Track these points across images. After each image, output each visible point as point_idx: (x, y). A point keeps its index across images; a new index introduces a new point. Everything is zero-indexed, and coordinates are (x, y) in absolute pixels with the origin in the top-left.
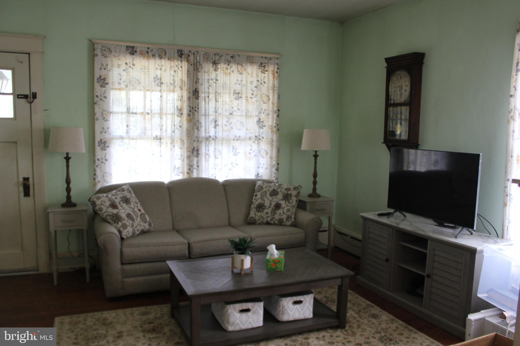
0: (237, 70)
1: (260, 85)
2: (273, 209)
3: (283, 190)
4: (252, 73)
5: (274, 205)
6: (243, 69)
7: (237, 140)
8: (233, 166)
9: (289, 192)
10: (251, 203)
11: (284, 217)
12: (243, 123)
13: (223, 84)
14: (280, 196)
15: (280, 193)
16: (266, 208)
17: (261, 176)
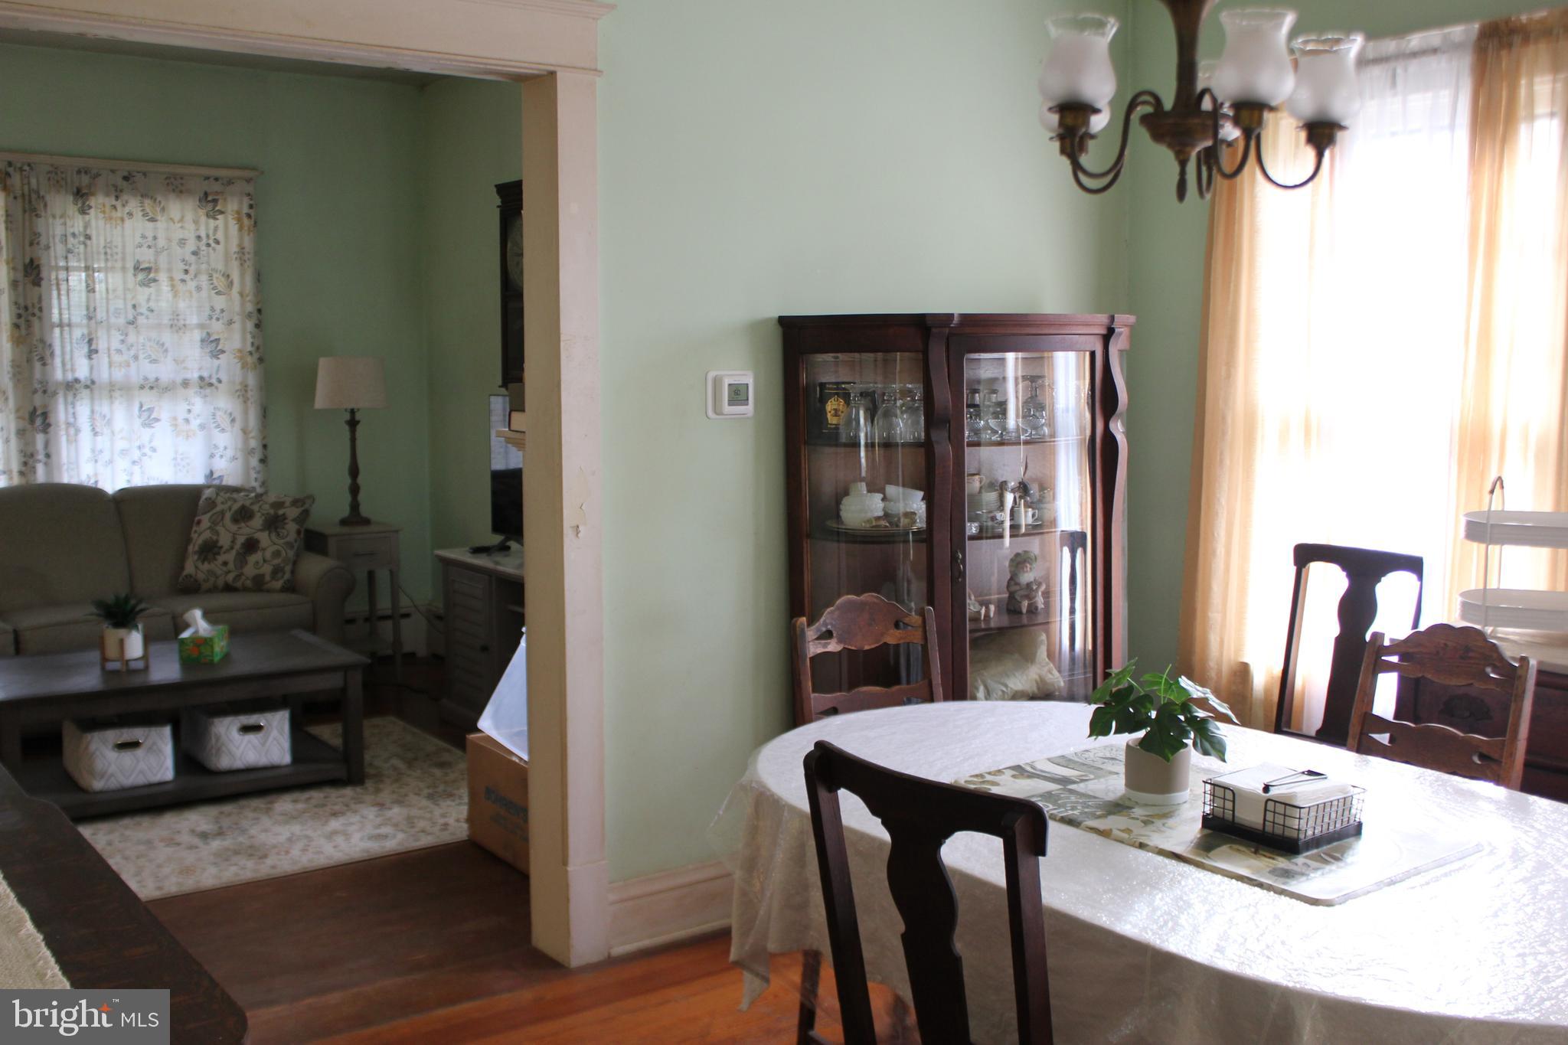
0: (143, 210)
1: (204, 248)
2: (238, 554)
3: (267, 507)
4: (181, 220)
5: (243, 544)
6: (158, 209)
7: (152, 388)
8: (145, 455)
9: (281, 512)
10: (189, 540)
11: (267, 569)
12: (163, 345)
13: (105, 247)
14: (257, 522)
15: (258, 515)
16: (222, 552)
17: (221, 478)
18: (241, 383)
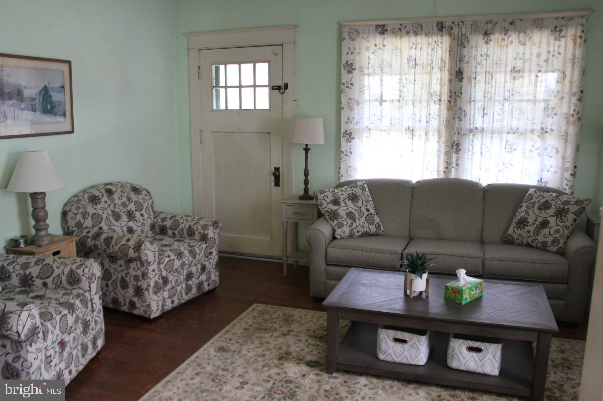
0: (519, 40)
1: (551, 57)
2: (537, 227)
3: (559, 203)
4: (540, 42)
5: (540, 222)
6: (527, 38)
7: (514, 133)
8: (506, 167)
9: (566, 207)
10: (514, 215)
11: (550, 239)
12: (522, 111)
13: (497, 60)
14: (552, 211)
15: (553, 207)
16: (528, 225)
17: (546, 182)
18: (565, 132)
